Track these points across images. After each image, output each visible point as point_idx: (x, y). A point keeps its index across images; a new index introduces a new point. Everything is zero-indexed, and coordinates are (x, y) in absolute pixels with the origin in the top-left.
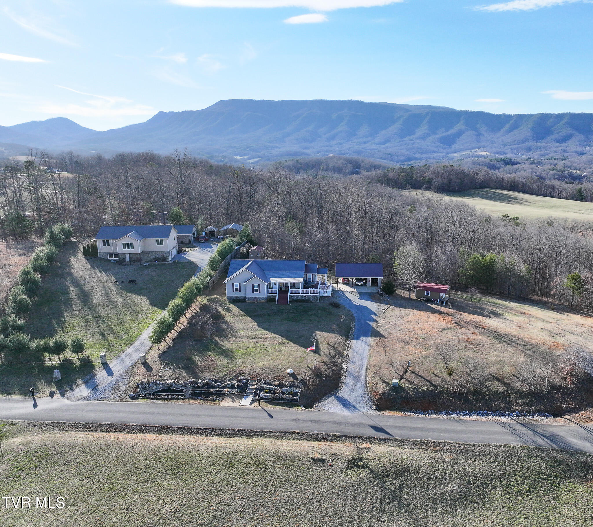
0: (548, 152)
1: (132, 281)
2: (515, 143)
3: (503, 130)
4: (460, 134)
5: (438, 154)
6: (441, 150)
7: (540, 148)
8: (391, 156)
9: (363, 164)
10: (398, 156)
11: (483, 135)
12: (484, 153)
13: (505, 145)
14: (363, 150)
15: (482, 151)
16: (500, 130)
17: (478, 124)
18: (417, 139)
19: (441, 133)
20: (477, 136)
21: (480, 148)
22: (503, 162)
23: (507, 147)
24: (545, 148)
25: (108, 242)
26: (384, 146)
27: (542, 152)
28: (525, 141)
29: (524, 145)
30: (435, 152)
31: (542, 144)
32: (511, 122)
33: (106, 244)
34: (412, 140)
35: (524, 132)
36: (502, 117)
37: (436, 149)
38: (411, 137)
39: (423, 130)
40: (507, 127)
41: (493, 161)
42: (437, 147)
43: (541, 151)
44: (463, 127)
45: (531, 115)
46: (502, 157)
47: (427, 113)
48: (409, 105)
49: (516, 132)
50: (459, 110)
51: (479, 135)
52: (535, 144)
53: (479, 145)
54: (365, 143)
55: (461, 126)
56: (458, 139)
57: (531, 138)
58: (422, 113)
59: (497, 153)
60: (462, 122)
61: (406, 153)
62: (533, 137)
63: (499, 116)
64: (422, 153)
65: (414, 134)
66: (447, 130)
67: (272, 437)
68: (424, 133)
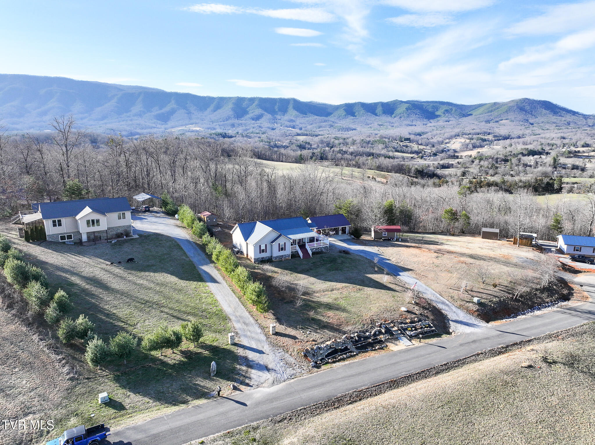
0: (249, 127)
1: (131, 260)
2: (221, 120)
3: (209, 110)
4: (173, 112)
5: (158, 130)
6: (159, 126)
7: (242, 124)
8: (114, 131)
9: (99, 139)
10: (120, 131)
11: (193, 113)
12: (198, 129)
13: (213, 122)
14: (81, 125)
15: (195, 127)
16: (206, 110)
17: (187, 104)
18: (134, 116)
19: (156, 111)
20: (188, 114)
21: (193, 124)
22: (221, 136)
23: (215, 124)
24: (245, 124)
25: (59, 221)
26: (102, 122)
27: (244, 128)
28: (229, 119)
29: (228, 122)
30: (154, 128)
31: (242, 121)
32: (214, 103)
33: (57, 224)
34: (129, 117)
35: (227, 110)
36: (207, 99)
37: (154, 125)
38: (128, 114)
39: (138, 108)
40: (212, 107)
41: (213, 135)
42: (154, 123)
43: (242, 127)
44: (175, 106)
45: (230, 98)
46: (213, 132)
47: (140, 93)
48: (121, 85)
49: (219, 111)
50: (169, 91)
51: (189, 113)
52: (236, 121)
53: (192, 121)
54: (82, 119)
55: (172, 105)
56: (172, 117)
57: (233, 116)
58: (135, 93)
59: (208, 129)
60: (173, 102)
61: (128, 128)
62: (234, 116)
63: (204, 98)
64: (143, 129)
65: (130, 111)
66: (161, 109)
67: (471, 362)
68: (140, 111)
